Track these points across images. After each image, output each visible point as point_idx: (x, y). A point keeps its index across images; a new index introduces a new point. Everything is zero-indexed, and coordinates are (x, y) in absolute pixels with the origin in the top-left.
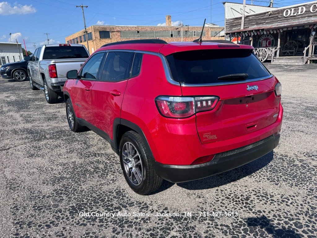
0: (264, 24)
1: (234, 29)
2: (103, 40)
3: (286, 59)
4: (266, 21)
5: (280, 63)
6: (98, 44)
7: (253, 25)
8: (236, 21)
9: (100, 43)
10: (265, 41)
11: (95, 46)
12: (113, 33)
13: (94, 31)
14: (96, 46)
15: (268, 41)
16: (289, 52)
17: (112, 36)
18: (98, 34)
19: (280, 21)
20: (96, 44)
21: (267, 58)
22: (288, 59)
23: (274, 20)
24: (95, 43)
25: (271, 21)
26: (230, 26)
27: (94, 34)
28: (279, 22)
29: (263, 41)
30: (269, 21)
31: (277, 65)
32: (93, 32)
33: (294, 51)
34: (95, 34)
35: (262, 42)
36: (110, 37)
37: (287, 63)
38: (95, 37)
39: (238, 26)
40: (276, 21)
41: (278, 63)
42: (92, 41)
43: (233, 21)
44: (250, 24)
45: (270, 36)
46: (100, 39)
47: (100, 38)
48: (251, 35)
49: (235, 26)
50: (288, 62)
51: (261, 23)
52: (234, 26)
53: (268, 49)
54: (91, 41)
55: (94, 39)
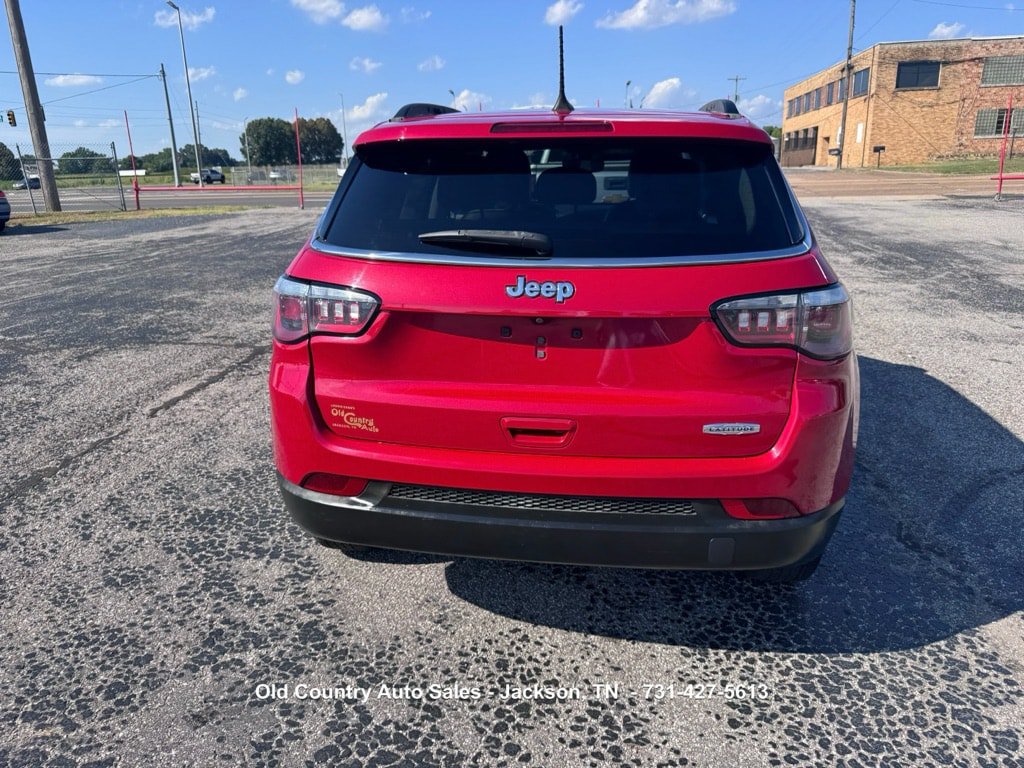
2: (905, 94)
6: (882, 111)
9: (891, 104)
11: (871, 116)
12: (953, 67)
13: (880, 64)
14: (875, 115)
17: (945, 78)
18: (891, 75)
20: (876, 107)
24: (872, 105)
27: (875, 74)
32: (875, 67)
34: (880, 72)
36: (936, 85)
38: (878, 86)
42: (865, 100)
46: (894, 93)
47: (897, 87)
54: (863, 98)
55: (873, 91)
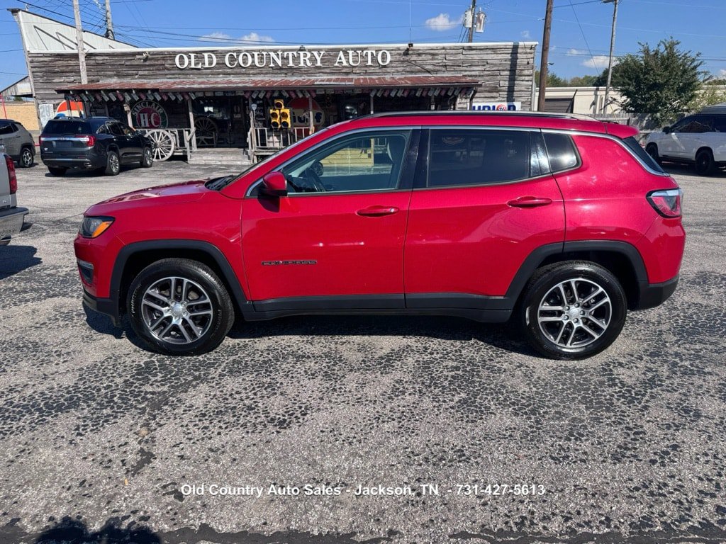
0: (137, 77)
1: (57, 80)
3: (214, 153)
4: (140, 73)
5: (207, 162)
7: (110, 76)
8: (60, 62)
10: (146, 115)
15: (153, 115)
16: (205, 139)
19: (170, 76)
21: (174, 152)
22: (219, 153)
23: (158, 72)
25: (151, 73)
26: (46, 72)
28: (168, 76)
29: (142, 115)
30: (146, 73)
31: (202, 165)
33: (214, 137)
35: (139, 116)
37: (220, 161)
39: (68, 74)
40: (162, 74)
41: (203, 162)
43: (51, 61)
44: (100, 73)
45: (156, 106)
48: (124, 98)
49: (58, 74)
50: (220, 159)
51: (127, 75)
52: (58, 72)
53: (171, 132)
